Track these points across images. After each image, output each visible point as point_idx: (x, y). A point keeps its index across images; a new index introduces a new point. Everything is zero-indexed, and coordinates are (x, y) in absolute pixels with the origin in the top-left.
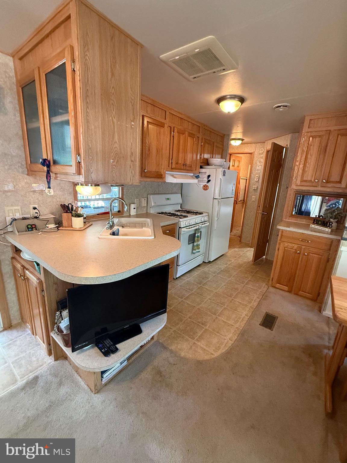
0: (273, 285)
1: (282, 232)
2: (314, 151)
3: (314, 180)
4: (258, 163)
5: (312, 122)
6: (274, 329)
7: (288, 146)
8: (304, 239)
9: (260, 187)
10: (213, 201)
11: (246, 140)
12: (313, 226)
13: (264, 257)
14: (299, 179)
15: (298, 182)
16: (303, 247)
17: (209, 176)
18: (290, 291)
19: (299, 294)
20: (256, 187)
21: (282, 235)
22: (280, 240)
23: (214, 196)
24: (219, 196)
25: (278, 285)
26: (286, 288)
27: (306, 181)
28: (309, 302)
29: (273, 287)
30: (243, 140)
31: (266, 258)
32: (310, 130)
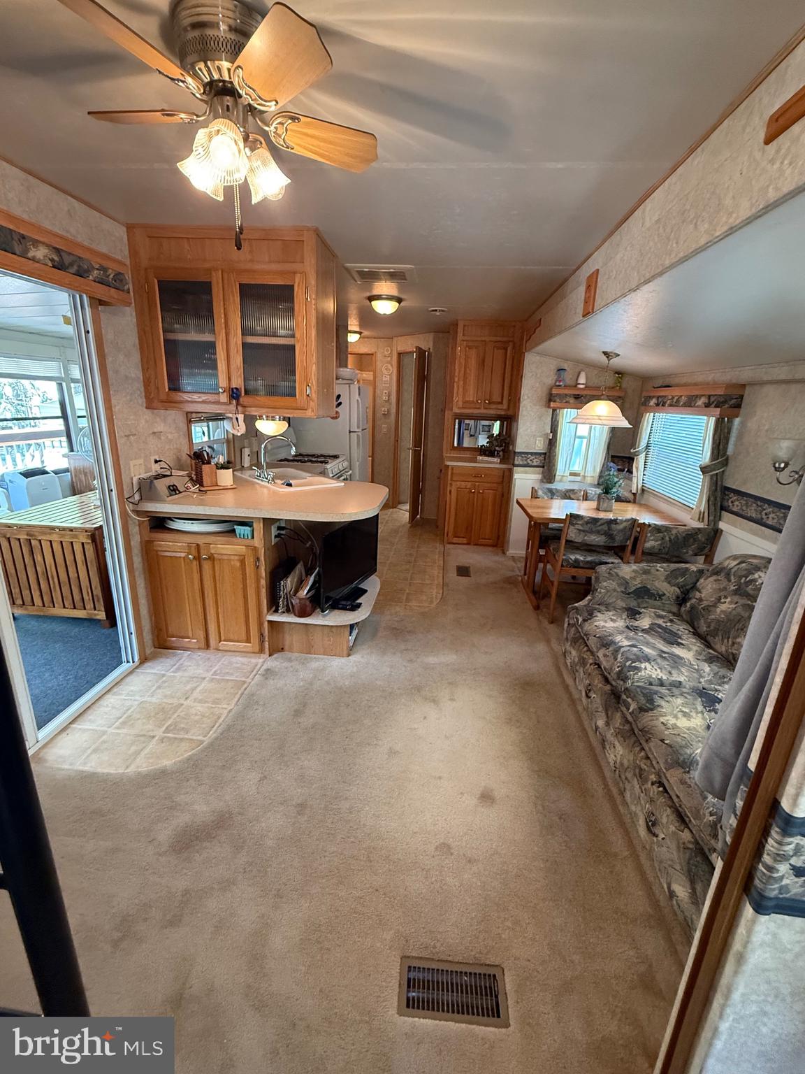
0: (449, 541)
1: (452, 469)
2: (473, 363)
3: (477, 401)
4: (385, 372)
5: (466, 328)
6: (472, 575)
7: (431, 350)
8: (477, 474)
9: (394, 410)
10: (350, 436)
11: (366, 333)
12: (481, 458)
13: (418, 516)
14: (461, 399)
15: (460, 404)
16: (477, 484)
17: (339, 397)
18: (468, 544)
19: (479, 543)
20: (386, 410)
21: (452, 474)
22: (451, 480)
23: (350, 428)
24: (358, 427)
25: (455, 540)
26: (465, 541)
27: (467, 402)
28: (490, 549)
29: (449, 543)
30: (360, 333)
31: (421, 517)
32: (466, 338)
